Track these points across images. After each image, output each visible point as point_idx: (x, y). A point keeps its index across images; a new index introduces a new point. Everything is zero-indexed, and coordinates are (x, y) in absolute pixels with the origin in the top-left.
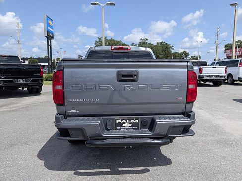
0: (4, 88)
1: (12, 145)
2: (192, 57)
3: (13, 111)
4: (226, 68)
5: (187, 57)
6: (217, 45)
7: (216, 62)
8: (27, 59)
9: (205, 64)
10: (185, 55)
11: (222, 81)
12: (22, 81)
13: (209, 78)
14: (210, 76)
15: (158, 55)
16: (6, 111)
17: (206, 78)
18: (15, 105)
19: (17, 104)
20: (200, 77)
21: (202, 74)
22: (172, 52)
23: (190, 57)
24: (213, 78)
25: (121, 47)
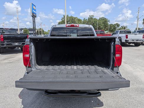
0: (7, 48)
1: (5, 87)
2: (122, 27)
3: (10, 63)
4: (143, 35)
5: (118, 27)
6: (138, 19)
7: (137, 31)
8: (23, 29)
9: (129, 32)
10: (117, 25)
11: (141, 43)
12: (17, 44)
13: (132, 41)
14: (133, 40)
15: (100, 26)
16: (6, 63)
17: (130, 41)
18: (12, 59)
19: (13, 57)
20: (126, 41)
21: (127, 39)
22: (109, 23)
23: (120, 26)
24: (135, 41)
25: (73, 24)
